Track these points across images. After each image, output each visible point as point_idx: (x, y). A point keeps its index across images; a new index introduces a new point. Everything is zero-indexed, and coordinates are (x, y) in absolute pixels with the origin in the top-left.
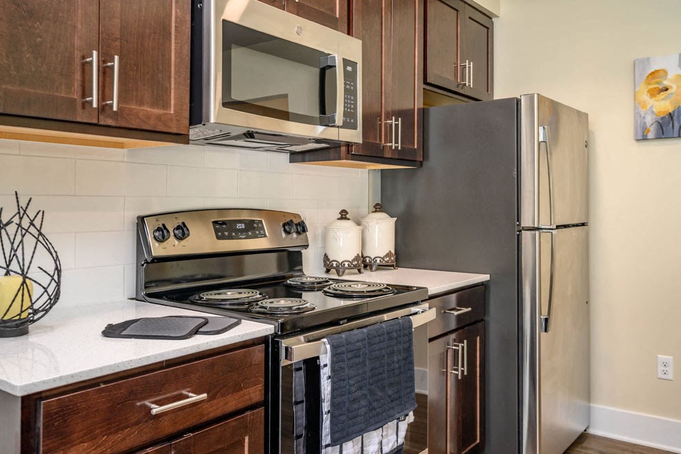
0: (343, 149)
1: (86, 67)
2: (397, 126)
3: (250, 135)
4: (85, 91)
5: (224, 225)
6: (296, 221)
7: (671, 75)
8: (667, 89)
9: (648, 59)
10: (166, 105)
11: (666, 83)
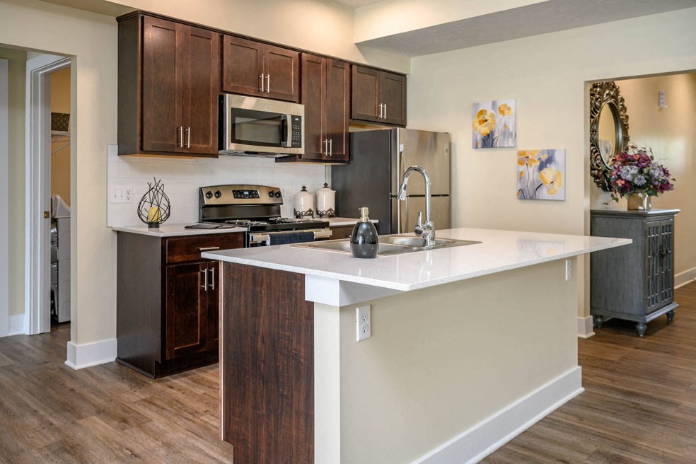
0: (297, 156)
1: (178, 132)
2: (329, 144)
3: (247, 152)
4: (178, 141)
5: (238, 193)
6: (275, 191)
7: (488, 113)
8: (486, 121)
9: (478, 104)
10: (208, 144)
11: (486, 117)
